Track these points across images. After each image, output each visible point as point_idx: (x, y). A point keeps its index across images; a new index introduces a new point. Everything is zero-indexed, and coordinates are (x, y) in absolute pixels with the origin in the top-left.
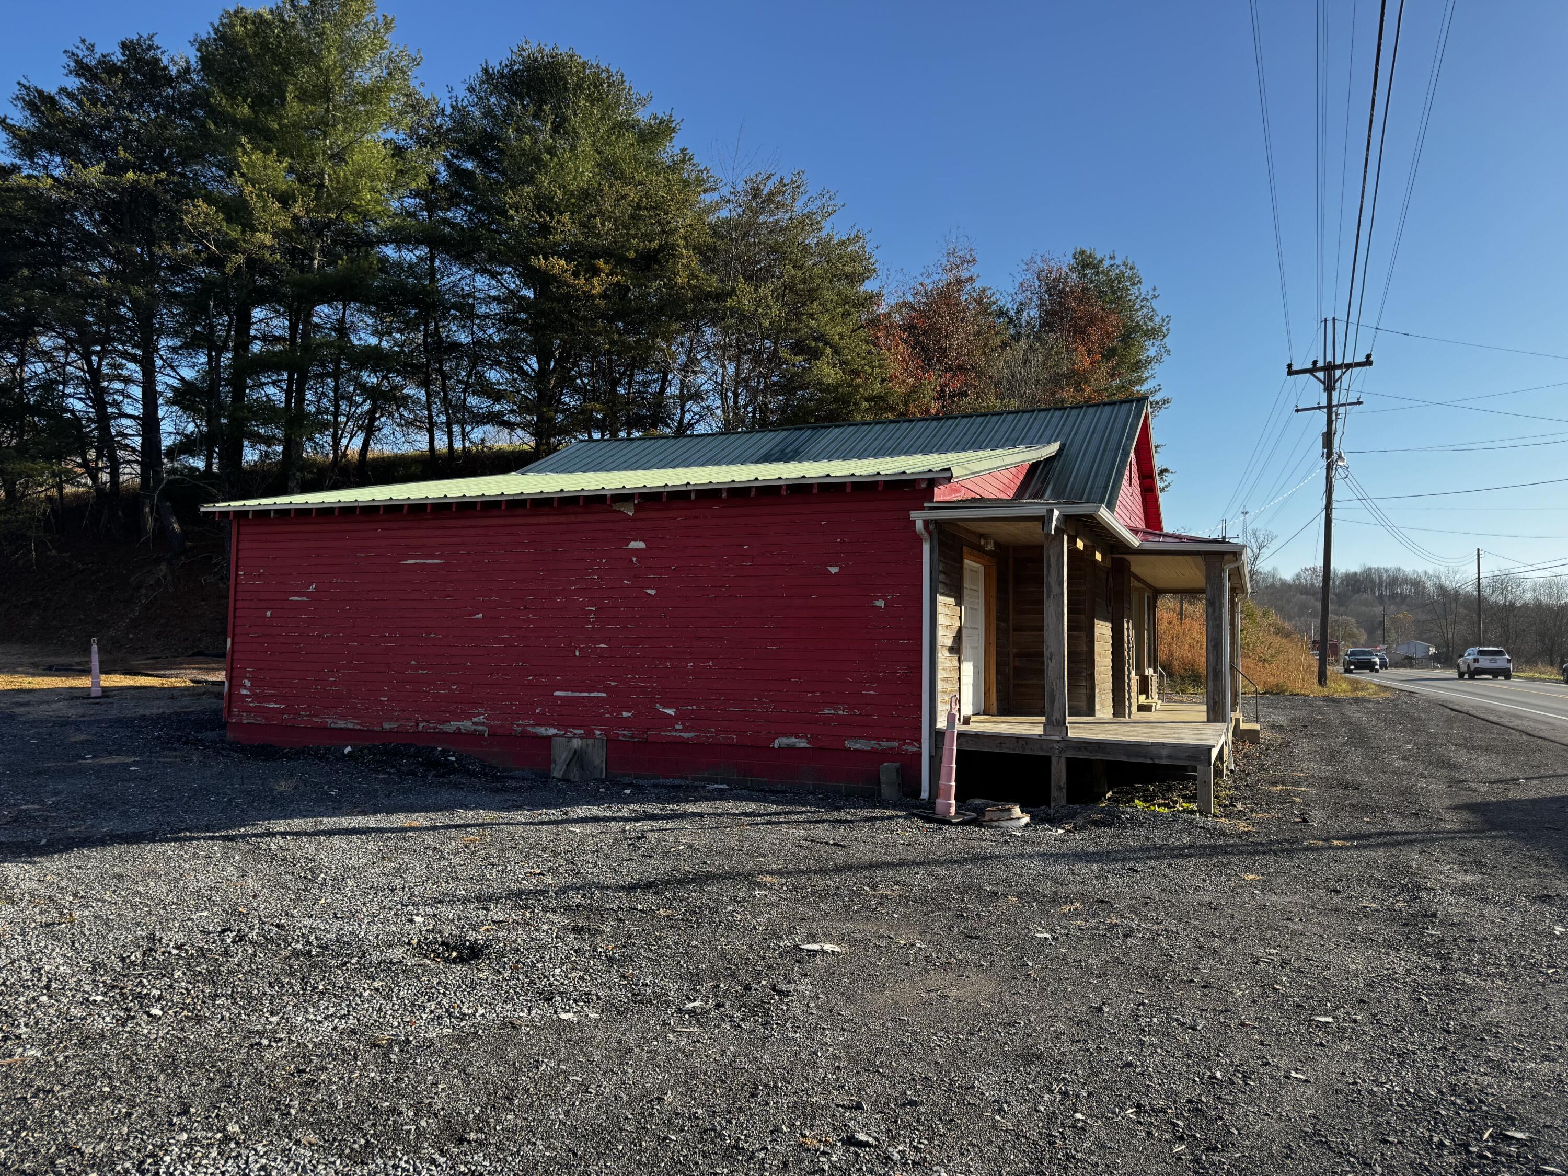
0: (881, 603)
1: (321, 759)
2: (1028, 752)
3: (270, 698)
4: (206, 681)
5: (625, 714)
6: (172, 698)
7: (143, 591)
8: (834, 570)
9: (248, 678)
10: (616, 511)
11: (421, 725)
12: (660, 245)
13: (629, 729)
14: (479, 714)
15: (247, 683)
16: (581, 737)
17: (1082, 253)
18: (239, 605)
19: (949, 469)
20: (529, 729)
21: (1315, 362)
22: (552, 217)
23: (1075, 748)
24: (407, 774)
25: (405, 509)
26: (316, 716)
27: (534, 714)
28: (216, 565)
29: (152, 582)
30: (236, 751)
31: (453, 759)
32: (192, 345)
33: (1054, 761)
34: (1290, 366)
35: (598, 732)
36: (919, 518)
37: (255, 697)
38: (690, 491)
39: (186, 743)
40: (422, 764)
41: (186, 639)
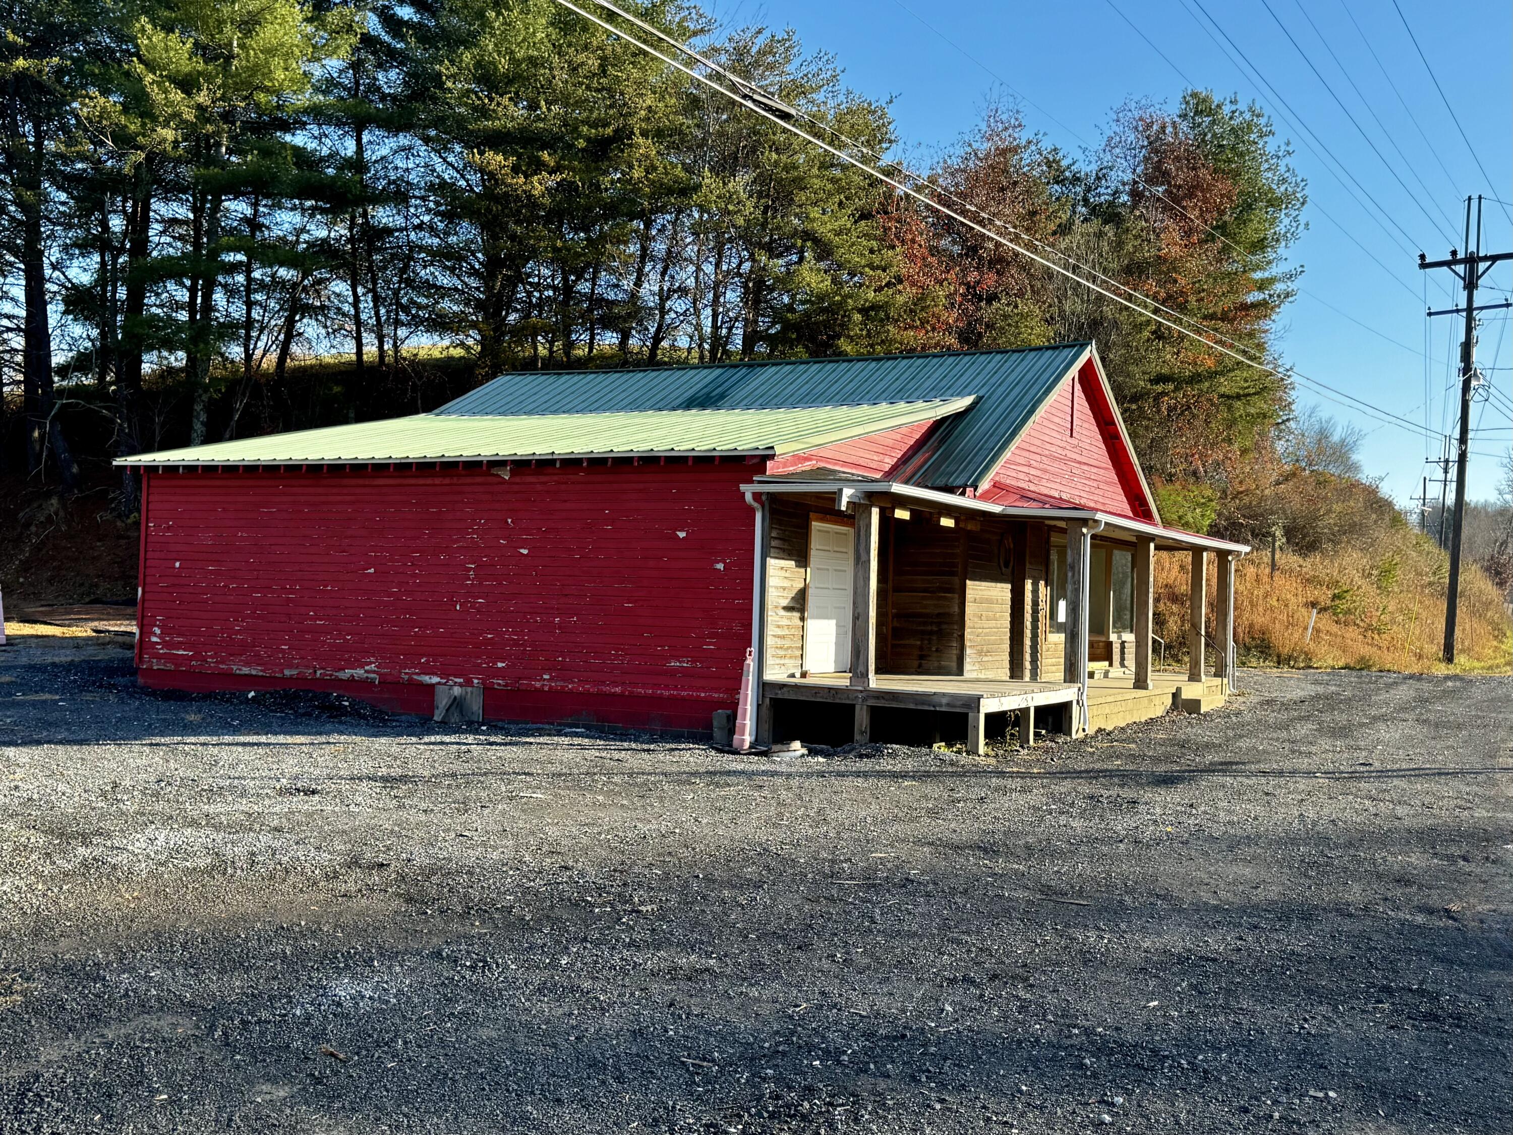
0: (720, 566)
1: (226, 702)
2: (838, 701)
3: (178, 646)
4: (109, 631)
5: (500, 665)
6: (77, 647)
7: (33, 529)
8: (682, 535)
9: (158, 626)
10: (494, 475)
11: (319, 673)
12: (616, 131)
13: (504, 679)
14: (371, 663)
15: (157, 631)
16: (461, 685)
17: (1194, 95)
18: (150, 555)
19: (772, 448)
20: (415, 677)
21: (1454, 253)
22: (491, 99)
23: (877, 698)
24: (303, 715)
25: (304, 468)
26: (223, 663)
27: (420, 663)
28: (114, 499)
29: (42, 519)
30: (147, 695)
31: (347, 704)
32: (84, 246)
33: (858, 708)
34: (1422, 257)
35: (476, 681)
36: (748, 490)
37: (165, 644)
38: (555, 460)
39: (101, 686)
40: (317, 707)
41: (82, 584)
